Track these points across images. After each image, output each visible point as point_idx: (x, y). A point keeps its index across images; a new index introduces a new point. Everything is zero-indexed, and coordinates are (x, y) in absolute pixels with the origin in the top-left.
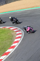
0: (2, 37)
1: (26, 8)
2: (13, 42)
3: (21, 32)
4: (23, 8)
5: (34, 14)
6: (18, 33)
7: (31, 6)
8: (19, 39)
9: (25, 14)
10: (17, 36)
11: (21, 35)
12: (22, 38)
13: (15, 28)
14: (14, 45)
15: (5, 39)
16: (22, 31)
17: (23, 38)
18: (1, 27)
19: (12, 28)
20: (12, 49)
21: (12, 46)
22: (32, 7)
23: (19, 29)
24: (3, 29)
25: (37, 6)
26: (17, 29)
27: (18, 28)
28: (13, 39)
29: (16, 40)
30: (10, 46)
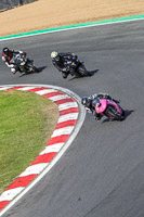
0: (6, 122)
1: (94, 19)
2: (47, 140)
3: (74, 105)
4: (82, 18)
5: (121, 40)
6: (63, 107)
7: (112, 13)
8: (67, 130)
10: (62, 119)
11: (74, 116)
12: (80, 124)
13: (54, 89)
14: (49, 149)
15: (18, 130)
17: (83, 126)
18: (5, 88)
19: (42, 89)
20: (45, 165)
21: (42, 153)
22: (114, 16)
23: (69, 91)
24: (11, 92)
25: (131, 13)
26: (62, 93)
27: (64, 90)
28: (45, 129)
29: (57, 133)
30: (37, 154)
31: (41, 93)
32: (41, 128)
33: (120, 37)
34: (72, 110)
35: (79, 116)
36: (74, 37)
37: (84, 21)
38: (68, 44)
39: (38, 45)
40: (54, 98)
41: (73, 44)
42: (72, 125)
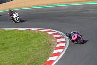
0: (33, 45)
1: (76, 2)
2: (50, 54)
3: (64, 40)
6: (59, 40)
9: (74, 11)
10: (58, 46)
12: (66, 49)
13: (56, 32)
14: (51, 59)
15: (38, 49)
19: (51, 31)
21: (48, 60)
23: (62, 34)
24: (36, 32)
27: (60, 33)
28: (50, 49)
29: (56, 52)
30: (46, 60)
31: (50, 33)
32: (49, 49)
33: (87, 11)
34: (63, 42)
36: (66, 9)
38: (63, 12)
39: (50, 12)
40: (55, 36)
41: (66, 13)
42: (62, 48)
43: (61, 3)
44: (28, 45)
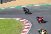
0: (12, 27)
1: (35, 4)
4: (32, 4)
8: (27, 30)
9: (34, 9)
11: (29, 27)
13: (24, 20)
15: (15, 29)
16: (30, 23)
17: (30, 29)
19: (22, 20)
23: (28, 21)
24: (14, 20)
26: (26, 21)
31: (21, 21)
32: (21, 29)
33: (41, 9)
34: (28, 25)
35: (30, 27)
36: (30, 8)
37: (32, 5)
40: (24, 22)
43: (27, 5)
44: (10, 27)
